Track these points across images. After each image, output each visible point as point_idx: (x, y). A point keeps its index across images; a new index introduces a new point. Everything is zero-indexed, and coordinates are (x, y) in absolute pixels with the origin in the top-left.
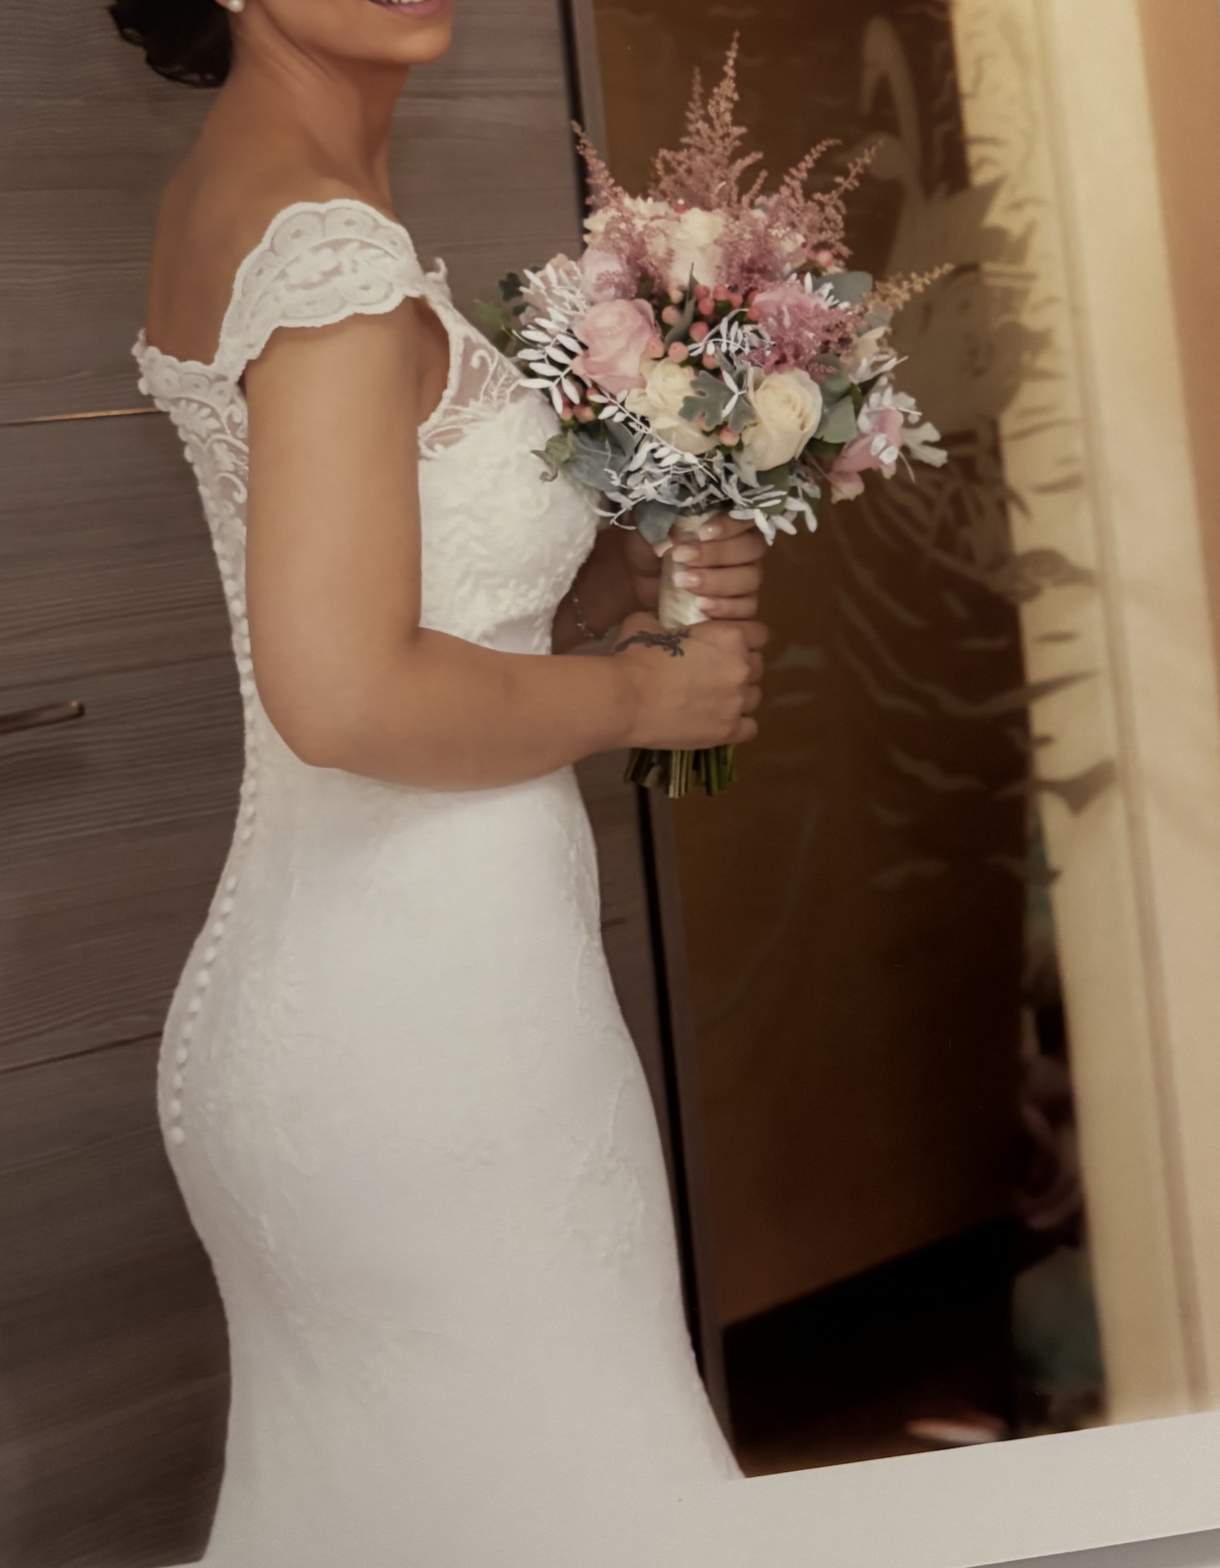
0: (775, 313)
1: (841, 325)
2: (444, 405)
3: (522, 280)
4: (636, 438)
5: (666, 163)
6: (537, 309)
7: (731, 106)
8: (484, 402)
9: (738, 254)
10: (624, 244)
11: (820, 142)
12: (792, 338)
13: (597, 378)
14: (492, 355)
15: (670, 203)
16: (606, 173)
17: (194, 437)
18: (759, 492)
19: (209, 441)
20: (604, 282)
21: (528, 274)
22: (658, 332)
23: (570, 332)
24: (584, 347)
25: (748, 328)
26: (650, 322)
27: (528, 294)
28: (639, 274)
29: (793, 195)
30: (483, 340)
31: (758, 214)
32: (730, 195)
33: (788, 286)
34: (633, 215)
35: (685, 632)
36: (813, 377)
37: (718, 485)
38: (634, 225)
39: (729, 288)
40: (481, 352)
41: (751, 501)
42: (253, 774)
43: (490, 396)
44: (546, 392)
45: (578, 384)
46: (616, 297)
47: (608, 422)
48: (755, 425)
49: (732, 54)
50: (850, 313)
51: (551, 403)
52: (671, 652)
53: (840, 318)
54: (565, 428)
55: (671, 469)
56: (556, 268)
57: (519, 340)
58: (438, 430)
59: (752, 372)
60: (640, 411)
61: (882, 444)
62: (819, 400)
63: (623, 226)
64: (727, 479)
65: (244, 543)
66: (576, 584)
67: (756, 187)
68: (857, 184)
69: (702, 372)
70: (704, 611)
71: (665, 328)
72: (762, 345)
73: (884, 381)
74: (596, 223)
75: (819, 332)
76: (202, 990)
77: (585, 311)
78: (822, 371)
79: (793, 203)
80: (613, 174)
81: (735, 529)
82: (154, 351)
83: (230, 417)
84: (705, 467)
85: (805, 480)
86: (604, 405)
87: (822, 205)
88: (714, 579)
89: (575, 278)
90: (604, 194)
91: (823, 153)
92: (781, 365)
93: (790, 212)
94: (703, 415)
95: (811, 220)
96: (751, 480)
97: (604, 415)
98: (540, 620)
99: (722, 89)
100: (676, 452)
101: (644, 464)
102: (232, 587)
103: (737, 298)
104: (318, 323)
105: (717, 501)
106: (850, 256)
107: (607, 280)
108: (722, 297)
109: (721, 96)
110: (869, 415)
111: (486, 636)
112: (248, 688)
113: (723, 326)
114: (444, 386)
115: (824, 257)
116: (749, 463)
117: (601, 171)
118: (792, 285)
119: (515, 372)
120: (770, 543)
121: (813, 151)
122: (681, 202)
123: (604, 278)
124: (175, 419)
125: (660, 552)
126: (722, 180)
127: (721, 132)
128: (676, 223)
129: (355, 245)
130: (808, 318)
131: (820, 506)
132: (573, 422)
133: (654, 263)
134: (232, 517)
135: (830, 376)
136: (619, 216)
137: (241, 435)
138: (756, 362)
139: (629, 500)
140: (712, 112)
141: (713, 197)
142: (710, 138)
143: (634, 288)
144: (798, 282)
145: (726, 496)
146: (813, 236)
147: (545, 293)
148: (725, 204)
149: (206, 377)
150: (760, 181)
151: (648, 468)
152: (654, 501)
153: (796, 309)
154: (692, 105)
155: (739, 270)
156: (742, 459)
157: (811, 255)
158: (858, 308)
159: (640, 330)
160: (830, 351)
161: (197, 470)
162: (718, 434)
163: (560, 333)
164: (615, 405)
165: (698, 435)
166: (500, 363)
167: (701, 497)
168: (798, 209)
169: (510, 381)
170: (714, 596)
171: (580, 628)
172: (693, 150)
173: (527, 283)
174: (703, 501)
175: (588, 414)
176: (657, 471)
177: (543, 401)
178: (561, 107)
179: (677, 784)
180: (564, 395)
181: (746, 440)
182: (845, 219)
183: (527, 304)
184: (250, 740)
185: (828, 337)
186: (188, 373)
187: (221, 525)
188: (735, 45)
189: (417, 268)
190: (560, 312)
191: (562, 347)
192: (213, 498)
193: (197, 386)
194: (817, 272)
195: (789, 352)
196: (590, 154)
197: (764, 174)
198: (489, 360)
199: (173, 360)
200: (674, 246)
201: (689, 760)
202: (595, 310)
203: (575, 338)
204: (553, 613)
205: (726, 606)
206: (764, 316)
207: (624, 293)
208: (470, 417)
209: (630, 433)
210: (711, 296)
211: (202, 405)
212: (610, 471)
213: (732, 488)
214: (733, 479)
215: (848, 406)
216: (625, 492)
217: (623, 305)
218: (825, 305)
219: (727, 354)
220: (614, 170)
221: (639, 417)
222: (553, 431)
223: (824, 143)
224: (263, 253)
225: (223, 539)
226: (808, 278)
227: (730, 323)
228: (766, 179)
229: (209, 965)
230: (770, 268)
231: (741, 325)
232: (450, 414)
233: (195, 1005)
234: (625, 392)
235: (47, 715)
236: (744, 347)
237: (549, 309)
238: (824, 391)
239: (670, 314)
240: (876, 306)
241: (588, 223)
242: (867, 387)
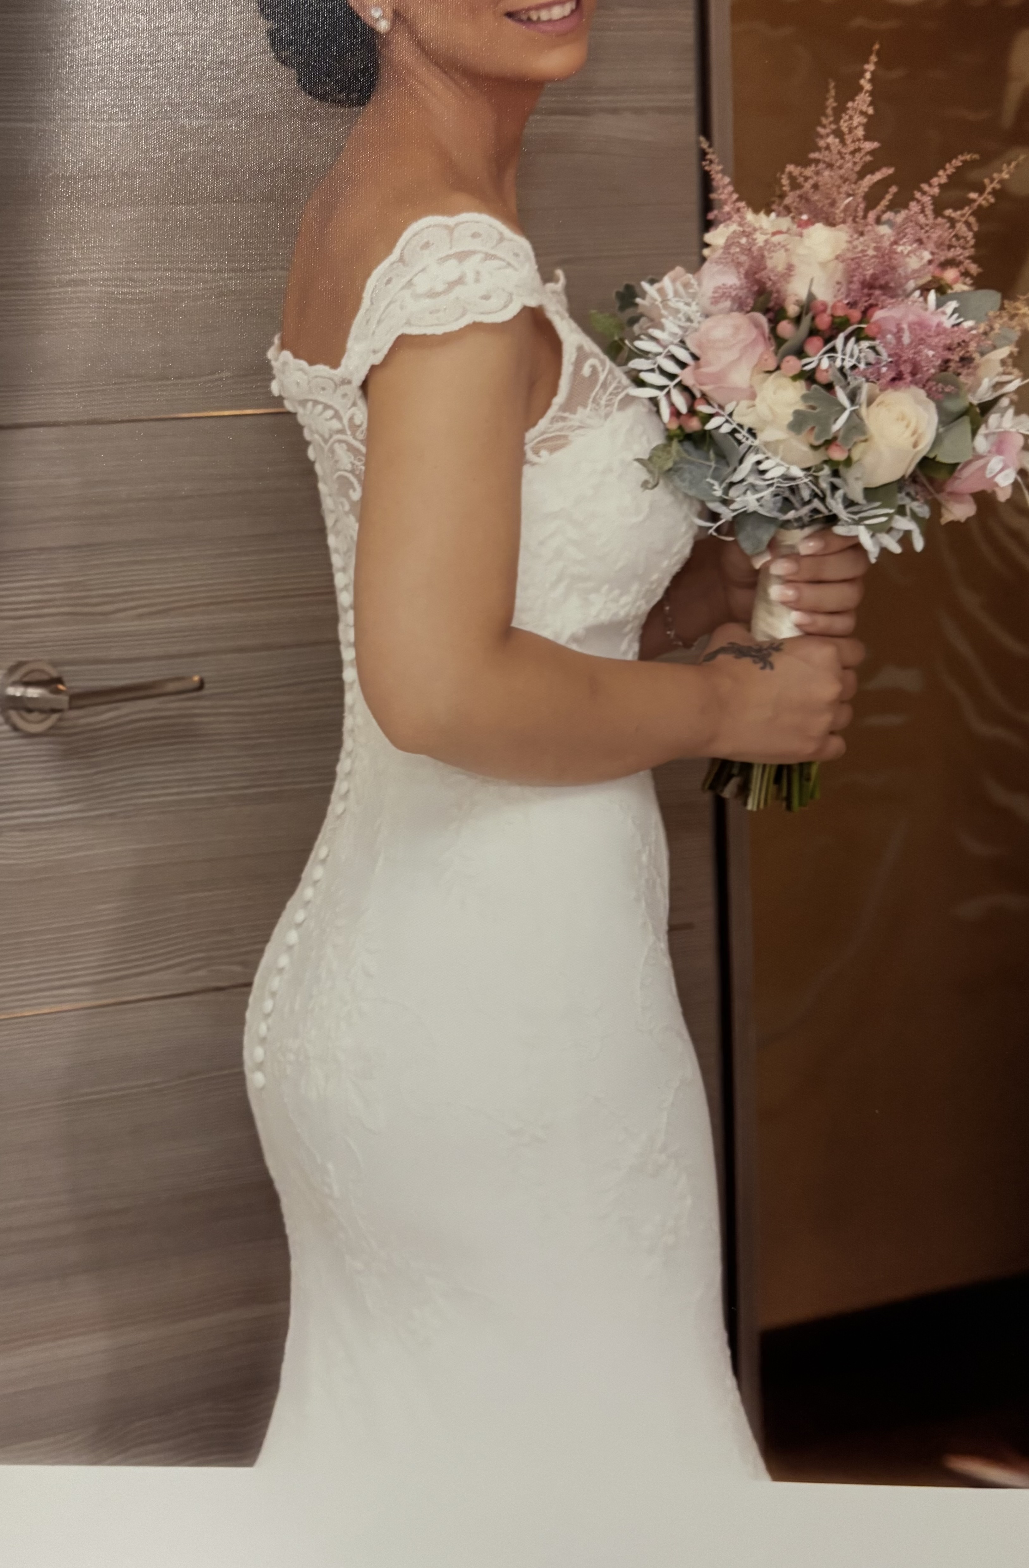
0: (895, 330)
1: (963, 344)
2: (552, 412)
3: (637, 290)
4: (742, 449)
5: (791, 177)
6: (652, 320)
7: (864, 120)
8: (591, 410)
9: (860, 270)
10: (743, 258)
11: (956, 157)
12: (911, 356)
13: (706, 389)
14: (603, 364)
15: (793, 218)
16: (730, 188)
17: (317, 437)
18: (865, 509)
19: (332, 440)
20: (720, 295)
21: (645, 285)
22: (772, 346)
23: (682, 343)
24: (695, 358)
25: (865, 344)
26: (763, 334)
27: (644, 306)
28: (756, 288)
29: (923, 211)
30: (596, 349)
31: (884, 230)
32: (856, 210)
33: (910, 303)
34: (755, 230)
35: (777, 646)
36: (929, 395)
37: (823, 500)
38: (754, 240)
39: (848, 304)
40: (592, 361)
41: (856, 517)
42: (349, 754)
43: (598, 404)
44: (654, 401)
45: (687, 394)
46: (731, 310)
47: (714, 432)
48: (866, 441)
49: (870, 67)
50: (974, 332)
51: (658, 412)
52: (761, 665)
53: (964, 337)
54: (670, 438)
55: (775, 481)
56: (674, 281)
57: (630, 349)
58: (545, 436)
59: (866, 388)
60: (748, 422)
61: (1000, 466)
62: (935, 418)
63: (744, 241)
64: (833, 494)
65: (355, 538)
66: (668, 591)
67: (885, 202)
68: (992, 200)
69: (814, 386)
70: (799, 626)
71: (779, 341)
72: (878, 362)
73: (1005, 402)
74: (717, 237)
75: (940, 350)
76: (290, 948)
77: (699, 323)
78: (940, 390)
79: (921, 219)
80: (736, 190)
81: (837, 545)
82: (287, 355)
83: (351, 419)
84: (810, 481)
85: (914, 499)
86: (711, 416)
87: (952, 222)
88: (812, 594)
89: (691, 291)
90: (727, 208)
91: (957, 168)
92: (897, 382)
93: (918, 228)
94: (813, 428)
95: (940, 237)
96: (858, 495)
97: (711, 425)
98: (629, 626)
99: (856, 102)
100: (782, 465)
101: (748, 475)
102: (341, 580)
103: (856, 314)
104: (439, 331)
105: (821, 516)
106: (979, 275)
107: (724, 293)
108: (840, 313)
109: (855, 109)
110: (986, 436)
111: (574, 639)
112: (350, 674)
113: (839, 342)
114: (554, 392)
115: (950, 274)
116: (857, 479)
117: (724, 187)
118: (914, 302)
119: (625, 381)
120: (873, 560)
121: (948, 166)
122: (805, 217)
123: (720, 291)
124: (301, 420)
125: (758, 564)
126: (849, 195)
127: (851, 147)
128: (798, 238)
129: (478, 257)
130: (930, 336)
131: (929, 527)
132: (678, 432)
133: (772, 278)
134: (347, 513)
135: (948, 395)
136: (739, 230)
137: (361, 436)
138: (872, 378)
139: (730, 511)
140: (844, 126)
141: (838, 212)
142: (840, 153)
143: (750, 301)
144: (921, 299)
145: (830, 511)
146: (941, 253)
147: (661, 306)
148: (850, 219)
149: (332, 380)
150: (889, 197)
151: (751, 480)
152: (755, 513)
153: (916, 327)
154: (824, 121)
155: (860, 286)
156: (851, 474)
157: (937, 273)
158: (982, 327)
159: (754, 343)
160: (951, 369)
161: (318, 468)
162: (827, 449)
163: (672, 343)
164: (723, 416)
165: (806, 449)
166: (611, 372)
167: (805, 511)
168: (927, 225)
169: (620, 390)
170: (813, 611)
171: (669, 635)
172: (821, 166)
173: (644, 295)
174: (806, 515)
175: (694, 424)
176: (760, 483)
177: (650, 411)
178: (692, 122)
179: (757, 796)
180: (672, 405)
181: (855, 455)
182: (976, 236)
183: (642, 315)
184: (349, 722)
185: (948, 355)
186: (316, 377)
187: (336, 521)
188: (873, 58)
189: (537, 277)
190: (674, 323)
191: (673, 357)
192: (330, 495)
193: (323, 389)
194: (942, 290)
195: (906, 369)
196: (715, 169)
197: (894, 189)
198: (600, 369)
199: (303, 364)
200: (795, 261)
201: (770, 774)
202: (709, 322)
203: (687, 349)
204: (643, 620)
205: (822, 622)
206: (881, 333)
207: (740, 306)
208: (577, 424)
209: (736, 444)
210: (829, 311)
211: (327, 407)
212: (712, 481)
213: (837, 503)
214: (839, 494)
215: (965, 425)
216: (726, 502)
217: (738, 318)
218: (948, 323)
219: (841, 369)
220: (738, 185)
221: (746, 428)
222: (658, 440)
223: (961, 158)
224: (392, 264)
225: (337, 534)
226: (932, 296)
227: (847, 339)
228: (895, 195)
229: (298, 926)
230: (892, 285)
231: (858, 341)
232: (557, 421)
233: (284, 961)
234: (734, 403)
235: (171, 687)
236: (859, 362)
237: (663, 320)
238: (941, 410)
239: (785, 328)
240: (1002, 326)
241: (708, 237)
242: (986, 408)
